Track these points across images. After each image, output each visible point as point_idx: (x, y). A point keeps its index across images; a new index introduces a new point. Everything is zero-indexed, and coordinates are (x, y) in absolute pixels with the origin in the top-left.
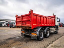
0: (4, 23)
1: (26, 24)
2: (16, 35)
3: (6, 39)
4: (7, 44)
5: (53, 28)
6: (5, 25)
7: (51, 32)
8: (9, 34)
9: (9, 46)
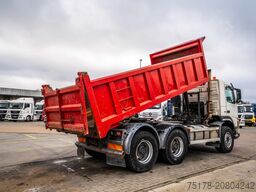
0: (27, 106)
1: (73, 123)
2: (60, 150)
3: (20, 165)
4: (19, 178)
5: (205, 128)
6: (29, 116)
7: (192, 142)
8: (35, 150)
9: (22, 184)
